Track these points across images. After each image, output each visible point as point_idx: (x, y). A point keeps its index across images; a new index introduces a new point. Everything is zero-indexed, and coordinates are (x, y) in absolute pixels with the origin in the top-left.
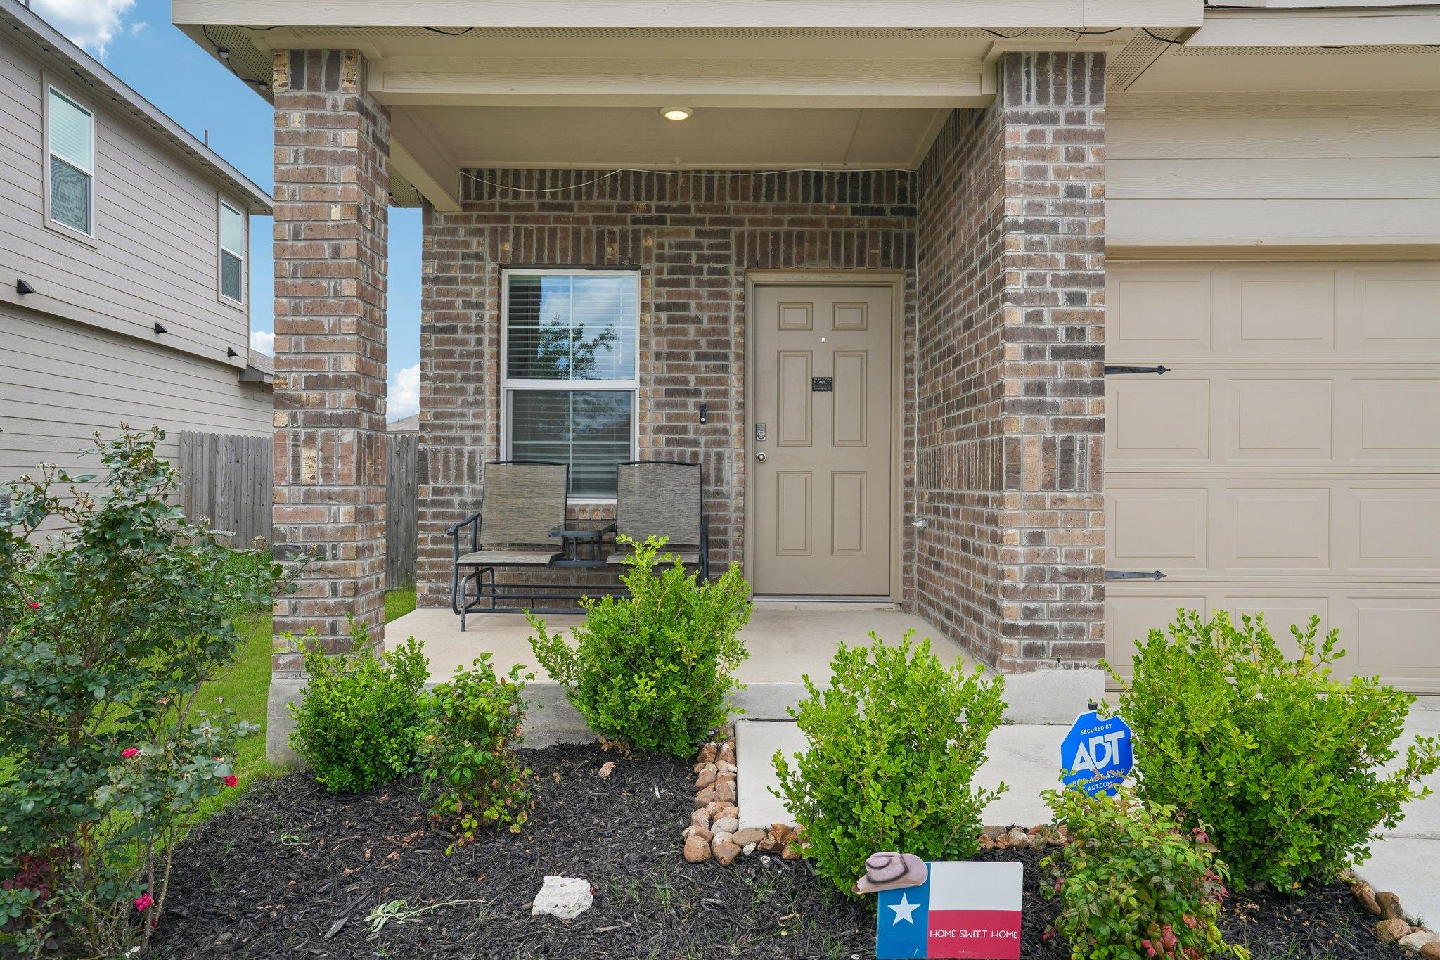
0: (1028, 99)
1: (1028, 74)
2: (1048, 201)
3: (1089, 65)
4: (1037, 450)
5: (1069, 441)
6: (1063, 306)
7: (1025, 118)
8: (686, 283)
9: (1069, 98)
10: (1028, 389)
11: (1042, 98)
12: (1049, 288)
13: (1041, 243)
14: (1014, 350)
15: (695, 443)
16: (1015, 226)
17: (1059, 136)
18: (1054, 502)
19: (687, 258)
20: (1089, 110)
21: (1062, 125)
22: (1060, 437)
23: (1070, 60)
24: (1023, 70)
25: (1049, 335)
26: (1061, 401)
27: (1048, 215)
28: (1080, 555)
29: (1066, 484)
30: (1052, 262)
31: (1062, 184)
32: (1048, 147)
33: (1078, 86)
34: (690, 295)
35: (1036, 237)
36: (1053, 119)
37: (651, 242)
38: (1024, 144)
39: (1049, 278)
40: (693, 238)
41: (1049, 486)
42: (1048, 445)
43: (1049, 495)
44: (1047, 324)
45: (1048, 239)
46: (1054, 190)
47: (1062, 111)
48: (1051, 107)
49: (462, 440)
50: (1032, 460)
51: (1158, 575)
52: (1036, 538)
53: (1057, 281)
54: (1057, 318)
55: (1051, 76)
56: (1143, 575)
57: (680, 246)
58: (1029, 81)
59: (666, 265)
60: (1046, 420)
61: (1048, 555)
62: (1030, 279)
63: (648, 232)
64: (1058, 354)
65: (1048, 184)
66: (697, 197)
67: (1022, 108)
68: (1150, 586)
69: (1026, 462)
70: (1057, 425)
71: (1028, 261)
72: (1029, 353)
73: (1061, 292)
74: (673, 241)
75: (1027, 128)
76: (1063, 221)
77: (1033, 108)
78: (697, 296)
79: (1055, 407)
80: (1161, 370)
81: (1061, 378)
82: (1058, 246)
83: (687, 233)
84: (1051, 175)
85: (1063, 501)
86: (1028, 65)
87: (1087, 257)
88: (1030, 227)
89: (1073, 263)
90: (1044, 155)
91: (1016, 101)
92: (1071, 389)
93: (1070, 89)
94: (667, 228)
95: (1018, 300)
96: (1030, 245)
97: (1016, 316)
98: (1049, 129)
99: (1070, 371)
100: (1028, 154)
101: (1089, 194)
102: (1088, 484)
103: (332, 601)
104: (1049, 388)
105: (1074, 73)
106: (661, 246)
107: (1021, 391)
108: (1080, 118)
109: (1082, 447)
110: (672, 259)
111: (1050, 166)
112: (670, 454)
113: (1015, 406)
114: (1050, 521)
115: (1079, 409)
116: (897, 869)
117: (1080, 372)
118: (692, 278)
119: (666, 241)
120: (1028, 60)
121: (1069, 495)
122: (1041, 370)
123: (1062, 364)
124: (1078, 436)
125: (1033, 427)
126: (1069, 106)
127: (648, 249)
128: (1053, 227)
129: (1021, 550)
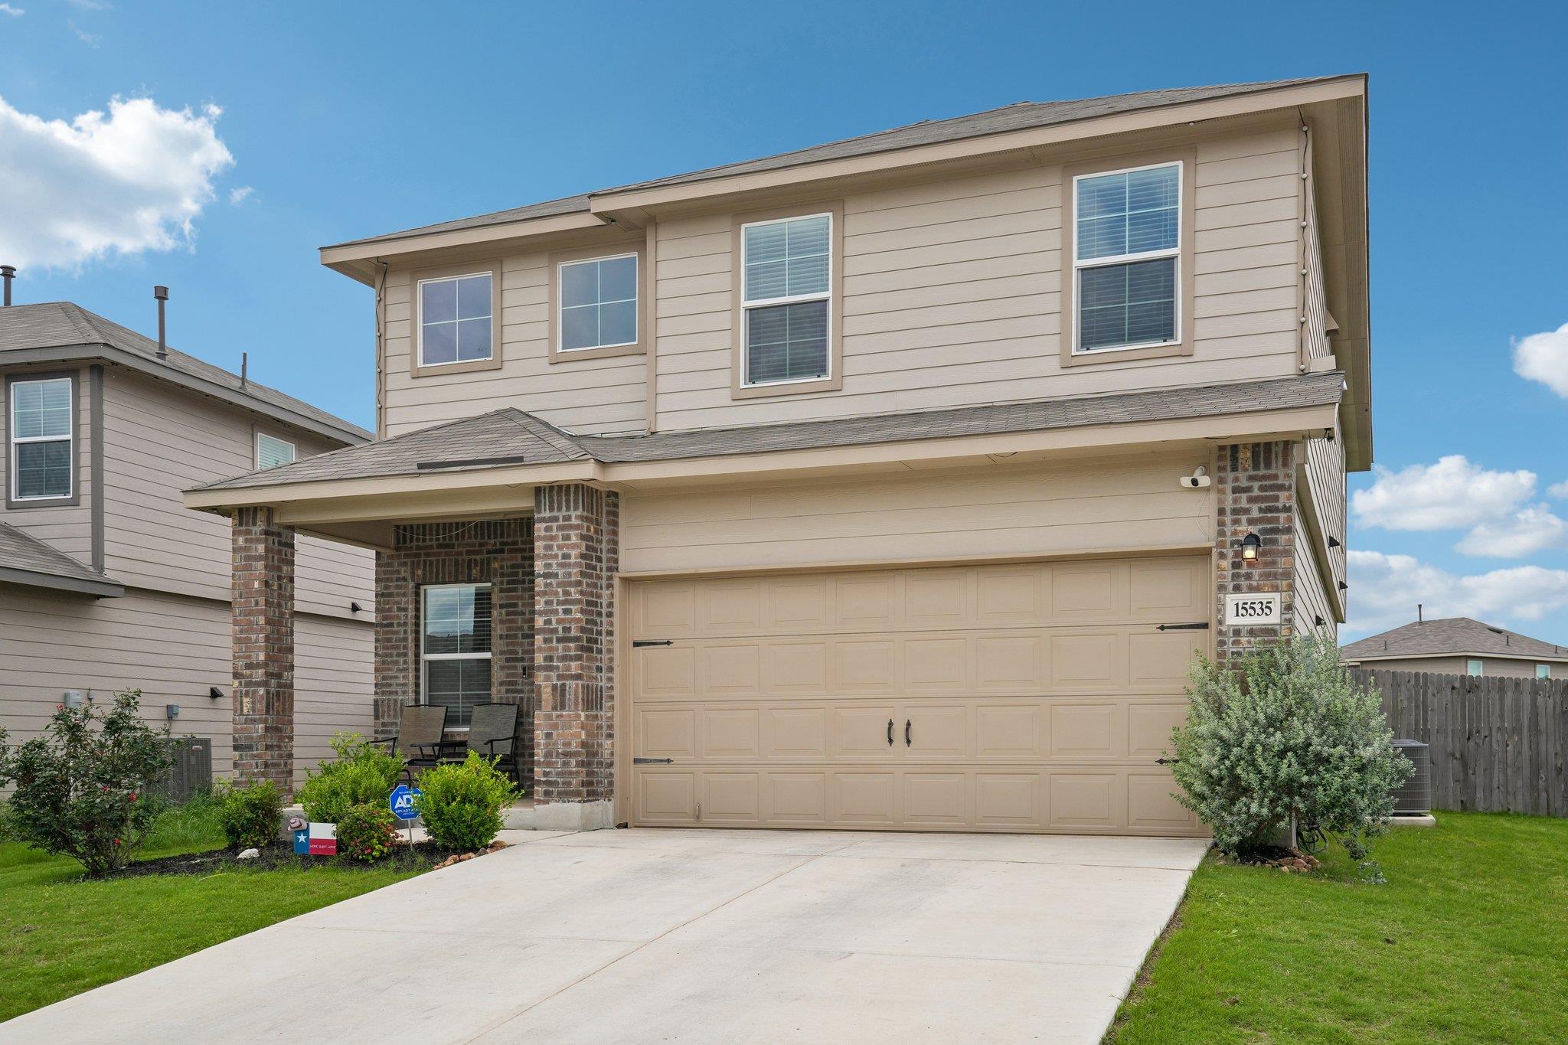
0: (545, 510)
1: (545, 498)
2: (554, 562)
3: (572, 490)
4: (549, 690)
5: (563, 685)
6: (561, 616)
7: (543, 520)
8: (515, 590)
9: (564, 508)
10: (546, 659)
11: (551, 509)
12: (555, 606)
13: (551, 584)
14: (539, 639)
15: (521, 691)
16: (539, 576)
17: (559, 528)
18: (558, 716)
19: (516, 574)
20: (573, 514)
21: (561, 522)
22: (559, 683)
23: (564, 489)
24: (543, 495)
25: (555, 631)
26: (560, 664)
27: (554, 569)
28: (569, 744)
29: (563, 708)
30: (557, 593)
31: (560, 553)
32: (554, 534)
33: (568, 501)
34: (518, 598)
35: (549, 581)
36: (556, 519)
37: (496, 565)
38: (543, 533)
39: (555, 602)
40: (519, 561)
41: (555, 708)
42: (554, 687)
43: (554, 713)
44: (554, 625)
45: (554, 581)
46: (556, 556)
47: (560, 515)
48: (555, 513)
49: (397, 693)
50: (547, 694)
51: (669, 761)
52: (549, 736)
53: (559, 603)
54: (559, 622)
55: (555, 498)
56: (661, 761)
57: (513, 566)
58: (545, 500)
59: (505, 579)
60: (553, 675)
61: (554, 744)
62: (546, 603)
63: (495, 558)
64: (559, 640)
65: (553, 553)
66: (522, 536)
67: (543, 515)
68: (664, 767)
69: (544, 696)
70: (559, 677)
71: (545, 593)
72: (546, 641)
73: (560, 608)
74: (509, 563)
75: (544, 525)
76: (560, 572)
77: (547, 514)
78: (522, 598)
79: (558, 667)
80: (668, 643)
81: (561, 652)
82: (559, 585)
83: (516, 558)
84: (555, 548)
85: (562, 716)
86: (544, 493)
87: (572, 590)
88: (546, 576)
89: (566, 593)
90: (552, 538)
91: (539, 512)
92: (565, 658)
93: (564, 503)
94: (505, 555)
95: (541, 613)
96: (546, 585)
97: (539, 622)
98: (554, 525)
99: (564, 649)
100: (544, 538)
101: (573, 557)
102: (573, 707)
103: (256, 771)
104: (555, 658)
105: (566, 495)
106: (502, 567)
107: (542, 659)
108: (569, 518)
109: (570, 688)
110: (509, 575)
111: (555, 544)
112: (508, 698)
113: (540, 668)
114: (555, 727)
115: (568, 668)
116: (298, 824)
117: (569, 649)
118: (520, 586)
119: (505, 564)
120: (545, 490)
121: (564, 713)
122: (551, 649)
123: (560, 646)
124: (568, 683)
125: (547, 679)
126: (564, 513)
127: (495, 569)
128: (556, 575)
129: (542, 741)
